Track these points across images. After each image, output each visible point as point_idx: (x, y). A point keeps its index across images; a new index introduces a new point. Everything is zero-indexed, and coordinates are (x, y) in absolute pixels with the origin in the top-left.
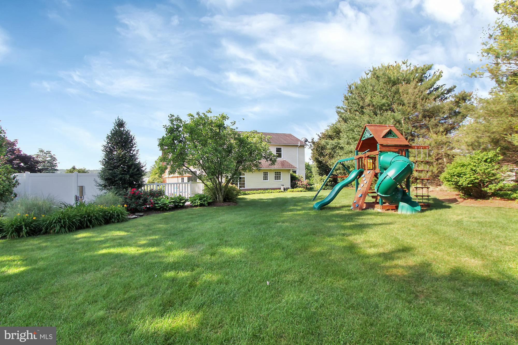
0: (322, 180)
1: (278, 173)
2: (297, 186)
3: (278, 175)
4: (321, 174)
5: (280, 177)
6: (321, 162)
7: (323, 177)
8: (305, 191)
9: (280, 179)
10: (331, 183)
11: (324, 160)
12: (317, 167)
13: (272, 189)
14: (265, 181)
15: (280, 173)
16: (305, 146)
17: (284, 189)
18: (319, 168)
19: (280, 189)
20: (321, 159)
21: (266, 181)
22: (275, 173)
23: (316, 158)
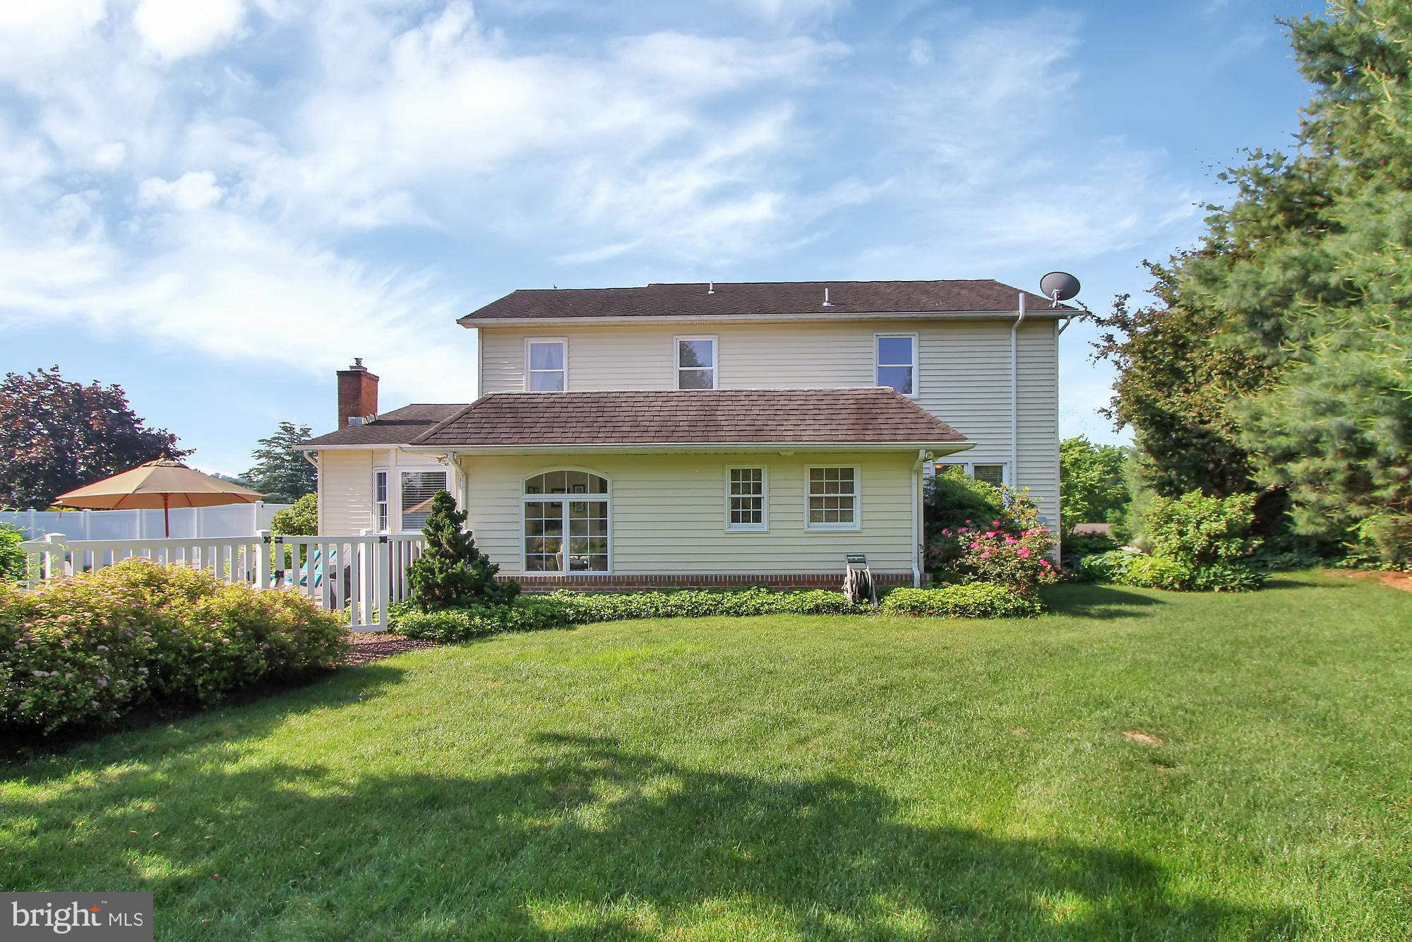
0: (1169, 519)
1: (832, 473)
2: (965, 569)
3: (832, 488)
4: (1171, 489)
5: (848, 502)
6: (1173, 417)
7: (1178, 506)
8: (1020, 612)
9: (847, 517)
10: (1243, 548)
11: (1189, 407)
12: (1149, 450)
13: (775, 584)
14: (741, 526)
15: (849, 473)
16: (1062, 322)
17: (863, 591)
18: (1158, 453)
19: (835, 583)
20: (1173, 403)
21: (752, 526)
22: (815, 473)
23: (1139, 400)
